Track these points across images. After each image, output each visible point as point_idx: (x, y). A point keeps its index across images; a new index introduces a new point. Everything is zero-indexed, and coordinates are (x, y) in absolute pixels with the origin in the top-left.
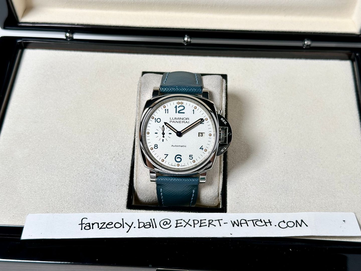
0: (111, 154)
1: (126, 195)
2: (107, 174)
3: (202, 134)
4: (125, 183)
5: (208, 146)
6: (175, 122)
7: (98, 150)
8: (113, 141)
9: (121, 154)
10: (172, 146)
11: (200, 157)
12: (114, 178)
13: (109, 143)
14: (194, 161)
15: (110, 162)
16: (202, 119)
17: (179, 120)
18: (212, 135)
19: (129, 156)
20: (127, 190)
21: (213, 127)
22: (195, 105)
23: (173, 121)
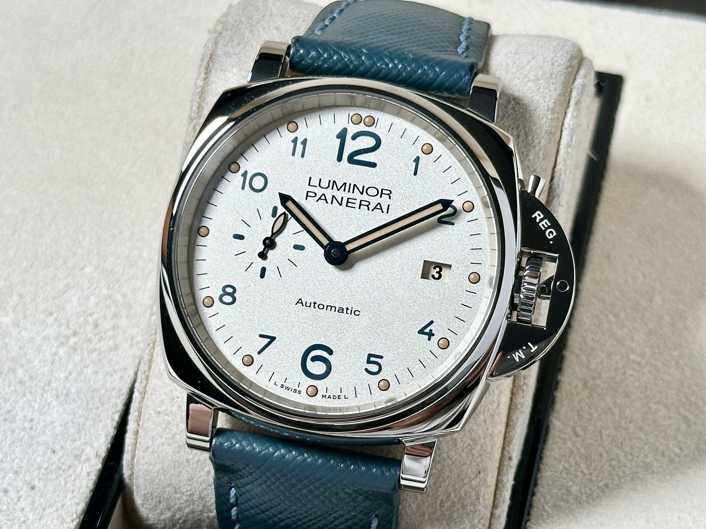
0: (63, 321)
1: (85, 495)
2: (24, 399)
3: (438, 270)
4: (92, 447)
5: (456, 325)
6: (329, 201)
7: (15, 298)
8: (88, 270)
9: (105, 325)
10: (299, 301)
11: (417, 368)
12: (49, 419)
13: (69, 275)
14: (385, 386)
15: (54, 350)
16: (447, 203)
17: (346, 195)
18: (484, 280)
19: (139, 338)
20: (94, 477)
21: (491, 244)
22: (426, 138)
23: (319, 192)
